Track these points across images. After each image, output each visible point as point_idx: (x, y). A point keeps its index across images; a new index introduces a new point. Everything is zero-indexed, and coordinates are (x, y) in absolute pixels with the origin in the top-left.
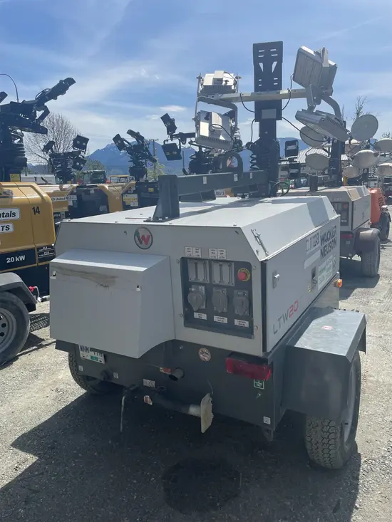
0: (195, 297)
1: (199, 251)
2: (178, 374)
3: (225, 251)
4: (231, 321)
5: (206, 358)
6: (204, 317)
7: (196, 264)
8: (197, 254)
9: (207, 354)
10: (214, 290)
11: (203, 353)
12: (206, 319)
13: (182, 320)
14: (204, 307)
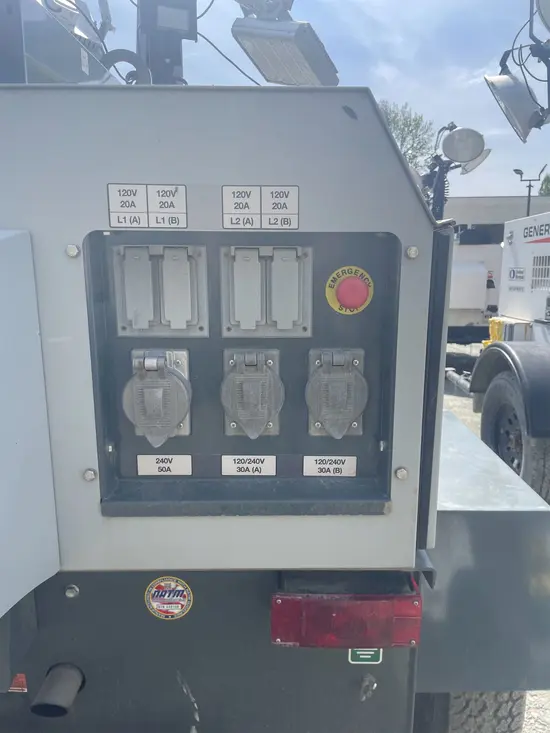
0: (159, 393)
1: (180, 200)
2: (64, 692)
3: (293, 192)
4: (290, 467)
5: (176, 610)
6: (182, 465)
7: (156, 259)
8: (167, 213)
9: (180, 593)
10: (232, 358)
11: (161, 592)
12: (188, 471)
13: (94, 491)
14: (185, 430)
